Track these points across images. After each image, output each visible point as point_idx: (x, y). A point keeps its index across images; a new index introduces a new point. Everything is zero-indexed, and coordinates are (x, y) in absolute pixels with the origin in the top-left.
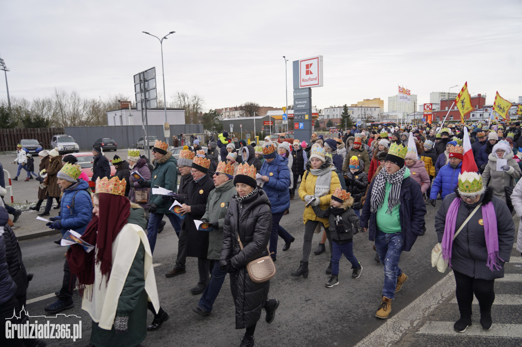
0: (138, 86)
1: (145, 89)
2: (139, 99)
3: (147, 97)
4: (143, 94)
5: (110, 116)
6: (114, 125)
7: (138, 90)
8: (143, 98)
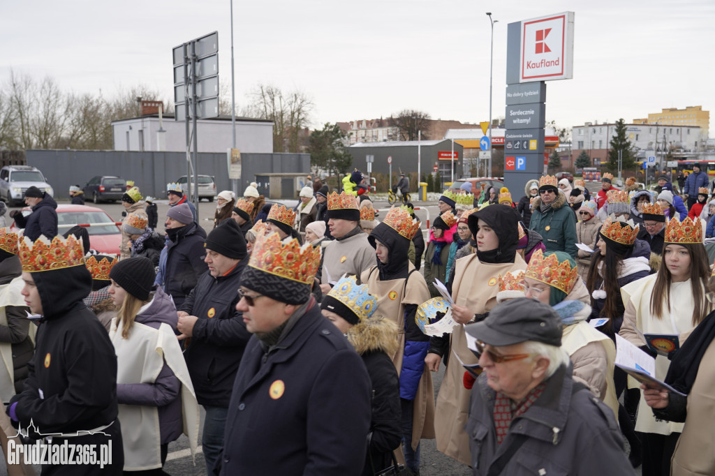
0: (181, 71)
1: (195, 77)
2: (181, 98)
3: (199, 94)
4: (190, 88)
5: (120, 129)
6: (125, 149)
7: (181, 78)
8: (191, 95)
